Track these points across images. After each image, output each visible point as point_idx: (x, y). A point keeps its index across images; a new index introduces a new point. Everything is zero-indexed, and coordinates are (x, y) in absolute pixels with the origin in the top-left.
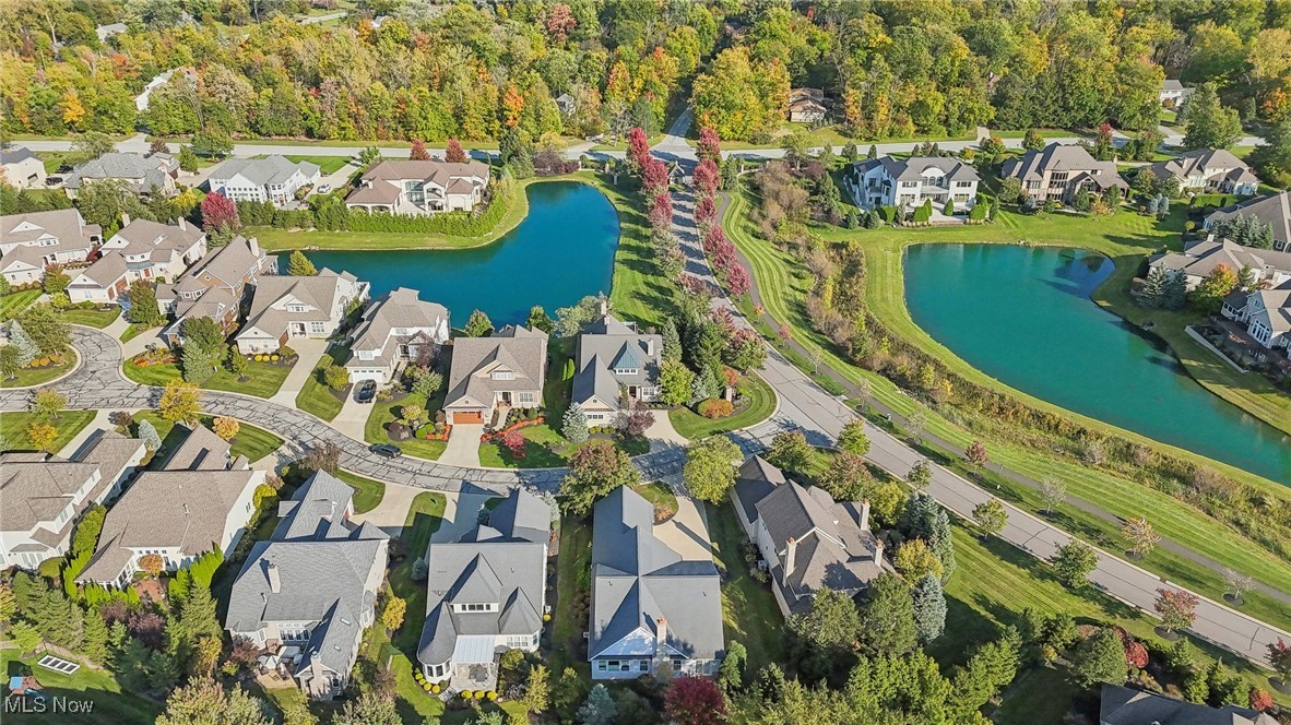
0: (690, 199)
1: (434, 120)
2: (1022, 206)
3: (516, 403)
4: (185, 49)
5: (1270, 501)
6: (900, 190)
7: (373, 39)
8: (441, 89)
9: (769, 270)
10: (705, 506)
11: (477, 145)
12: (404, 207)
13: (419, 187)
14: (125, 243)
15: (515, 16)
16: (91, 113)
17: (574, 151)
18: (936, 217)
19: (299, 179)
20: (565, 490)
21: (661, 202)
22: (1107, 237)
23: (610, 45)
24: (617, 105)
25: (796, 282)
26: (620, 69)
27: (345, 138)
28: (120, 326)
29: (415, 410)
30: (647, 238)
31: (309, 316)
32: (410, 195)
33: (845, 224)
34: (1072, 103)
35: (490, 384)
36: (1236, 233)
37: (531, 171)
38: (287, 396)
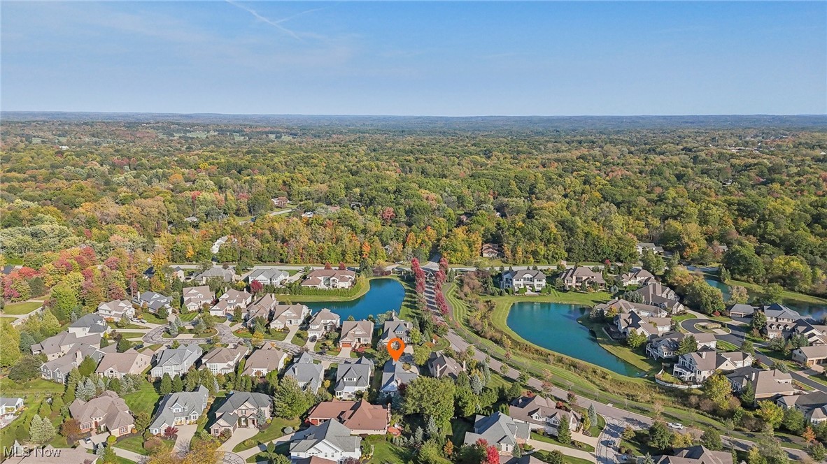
0: (433, 285)
1: (333, 255)
2: (563, 290)
3: (362, 342)
4: (228, 228)
5: (598, 371)
6: (515, 282)
7: (308, 224)
8: (336, 243)
9: (459, 309)
10: (420, 367)
11: (350, 265)
12: (322, 286)
13: (329, 279)
14: (228, 296)
15: (369, 212)
16: (196, 254)
17: (389, 267)
18: (529, 292)
19: (282, 277)
20: (376, 359)
21: (421, 284)
22: (593, 301)
23: (410, 225)
24: (409, 249)
25: (469, 313)
26: (412, 235)
27: (296, 263)
28: (228, 323)
29: (330, 343)
30: (415, 298)
31: (294, 318)
32: (324, 282)
33: (493, 294)
34: (600, 252)
35: (354, 335)
36: (631, 298)
37: (372, 274)
38: (288, 340)
